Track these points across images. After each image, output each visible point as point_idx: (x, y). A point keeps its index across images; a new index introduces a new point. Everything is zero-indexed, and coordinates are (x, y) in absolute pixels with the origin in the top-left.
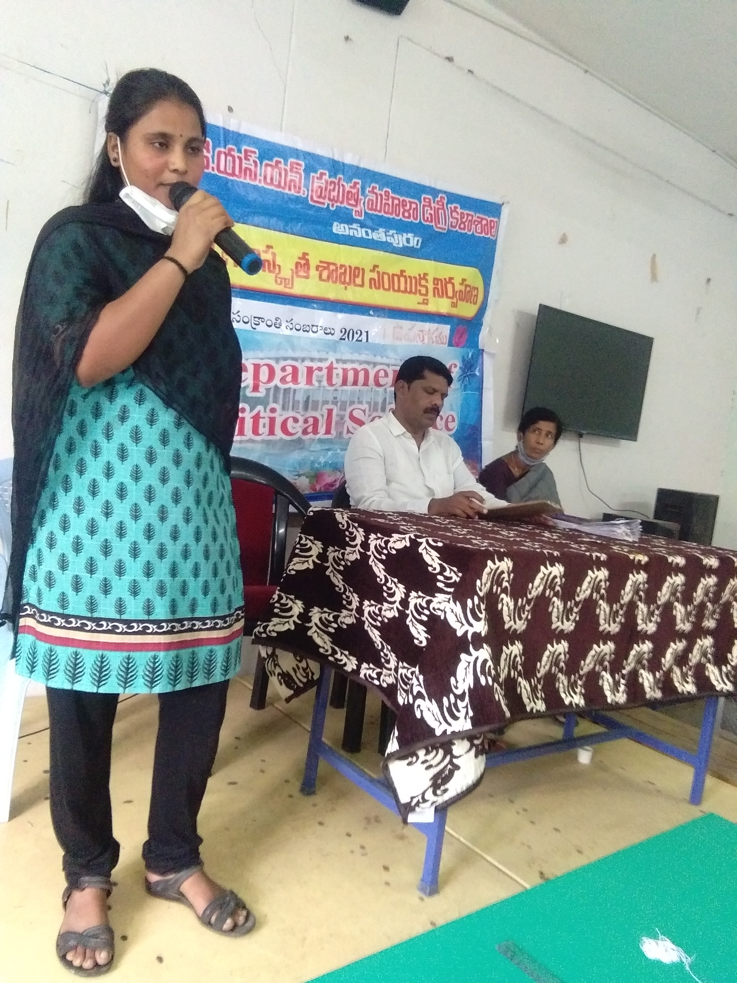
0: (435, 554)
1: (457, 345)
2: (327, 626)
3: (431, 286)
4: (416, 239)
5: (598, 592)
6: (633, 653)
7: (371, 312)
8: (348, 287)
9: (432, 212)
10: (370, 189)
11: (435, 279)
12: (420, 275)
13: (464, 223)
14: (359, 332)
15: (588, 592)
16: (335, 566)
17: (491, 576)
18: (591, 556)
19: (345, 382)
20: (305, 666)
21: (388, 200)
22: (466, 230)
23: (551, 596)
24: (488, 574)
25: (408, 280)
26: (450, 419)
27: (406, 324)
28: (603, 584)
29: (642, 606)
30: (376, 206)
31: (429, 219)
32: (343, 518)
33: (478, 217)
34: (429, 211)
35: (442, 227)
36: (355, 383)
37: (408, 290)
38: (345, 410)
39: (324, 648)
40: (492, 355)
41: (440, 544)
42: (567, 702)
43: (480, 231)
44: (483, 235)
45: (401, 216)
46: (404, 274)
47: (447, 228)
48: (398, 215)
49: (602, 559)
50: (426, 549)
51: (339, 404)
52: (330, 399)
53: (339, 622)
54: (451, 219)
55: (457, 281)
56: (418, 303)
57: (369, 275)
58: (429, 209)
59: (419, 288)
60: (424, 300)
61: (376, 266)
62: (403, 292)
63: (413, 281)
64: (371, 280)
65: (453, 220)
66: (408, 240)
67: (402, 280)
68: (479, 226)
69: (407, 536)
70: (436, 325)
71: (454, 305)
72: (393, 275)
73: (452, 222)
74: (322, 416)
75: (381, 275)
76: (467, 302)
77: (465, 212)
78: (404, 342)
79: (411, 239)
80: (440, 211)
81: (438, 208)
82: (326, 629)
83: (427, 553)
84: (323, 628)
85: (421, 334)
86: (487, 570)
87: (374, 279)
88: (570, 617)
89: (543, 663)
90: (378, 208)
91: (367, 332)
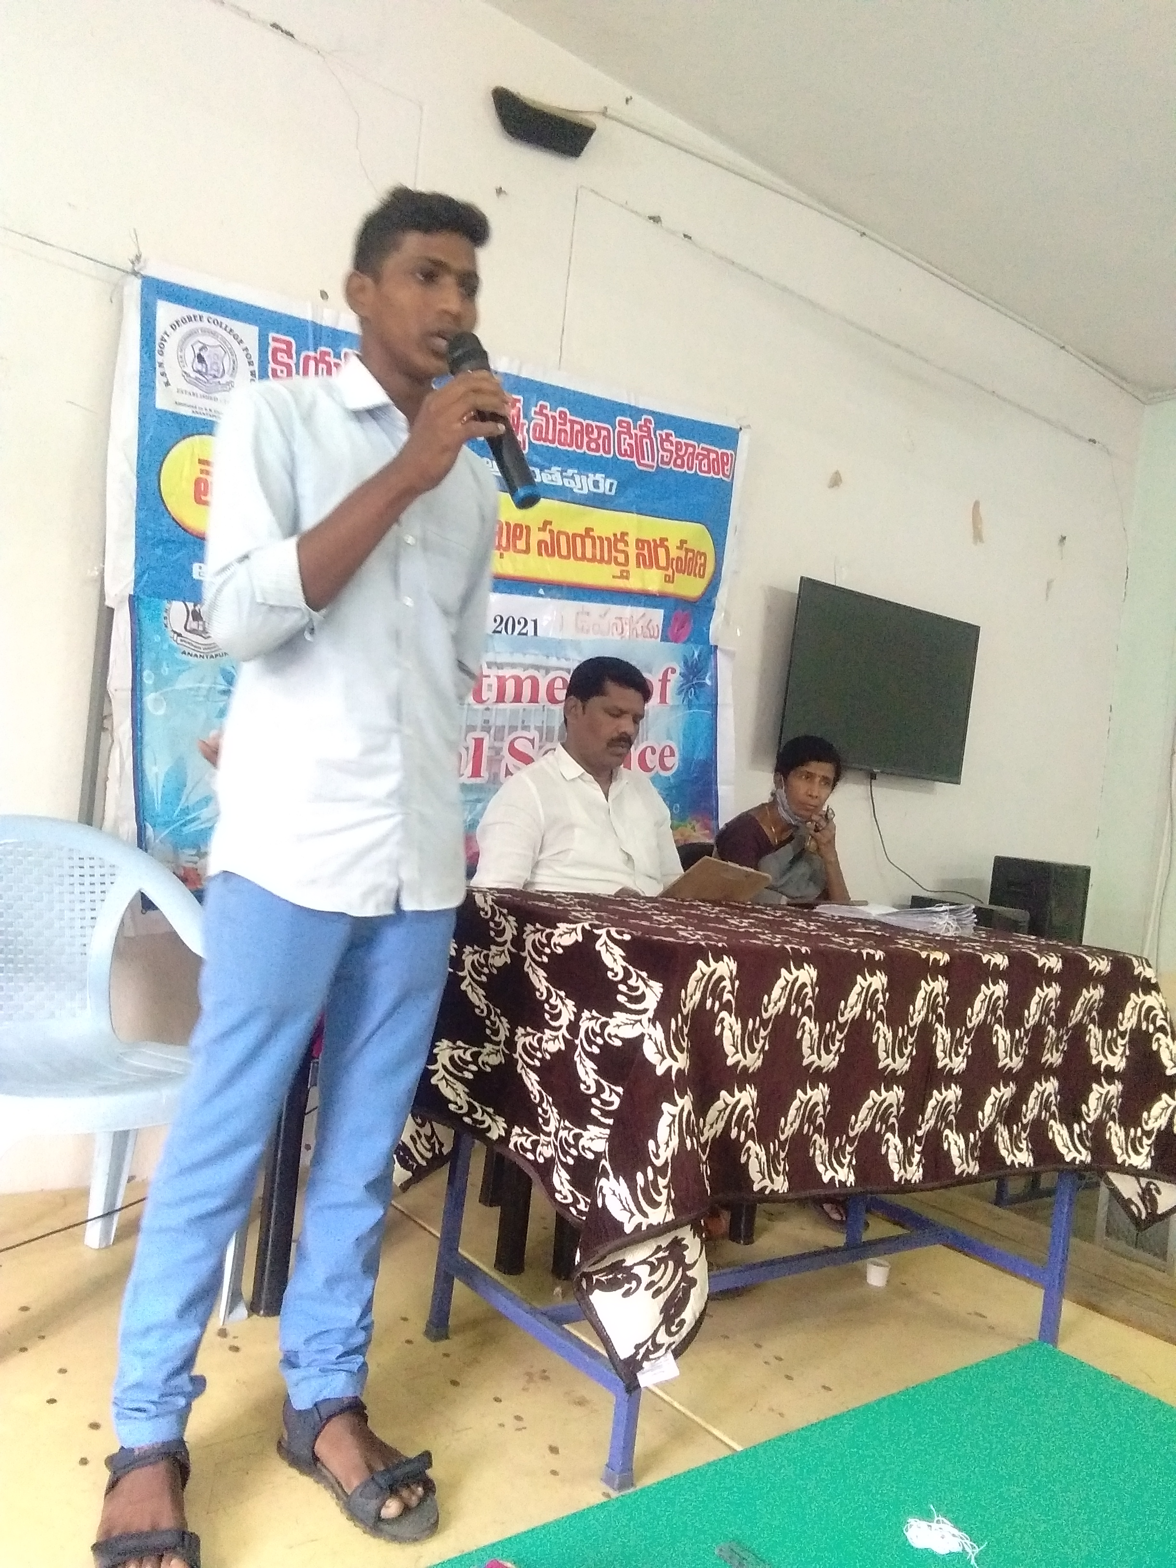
0: (618, 952)
1: (676, 640)
2: (461, 1069)
3: (632, 551)
4: (609, 481)
5: (874, 1008)
6: (932, 1103)
7: (541, 591)
8: (505, 554)
9: (633, 442)
10: (537, 409)
11: (638, 541)
12: (615, 535)
13: (682, 457)
14: (522, 621)
15: (858, 1009)
16: (475, 976)
17: (703, 983)
18: (860, 954)
19: (501, 698)
20: (429, 1133)
21: (565, 424)
22: (685, 469)
23: (799, 1015)
24: (698, 981)
25: (598, 542)
26: (667, 752)
27: (595, 608)
28: (880, 995)
29: (942, 1032)
30: (547, 433)
31: (629, 452)
32: (486, 901)
33: (703, 449)
34: (627, 441)
35: (648, 464)
36: (517, 698)
37: (598, 557)
38: (502, 740)
39: (456, 1103)
40: (731, 655)
41: (627, 937)
42: (826, 1179)
43: (706, 469)
44: (712, 474)
45: (585, 447)
46: (591, 533)
47: (655, 465)
48: (581, 447)
49: (877, 958)
50: (607, 945)
51: (492, 731)
52: (479, 723)
53: (480, 1063)
54: (661, 452)
55: (672, 544)
56: (614, 577)
57: (536, 536)
58: (627, 437)
59: (614, 554)
60: (622, 572)
61: (547, 523)
62: (589, 560)
63: (606, 543)
64: (540, 543)
65: (665, 454)
66: (596, 484)
67: (588, 542)
68: (706, 461)
69: (579, 926)
70: (641, 610)
71: (669, 579)
72: (575, 536)
73: (662, 456)
74: (467, 749)
75: (555, 536)
76: (689, 574)
77: (683, 441)
78: (591, 636)
79: (602, 481)
80: (645, 440)
81: (641, 436)
82: (460, 1074)
83: (607, 950)
84: (455, 1072)
85: (619, 622)
86: (697, 974)
87: (546, 543)
88: (832, 1047)
89: (790, 1119)
90: (550, 438)
91: (535, 622)
